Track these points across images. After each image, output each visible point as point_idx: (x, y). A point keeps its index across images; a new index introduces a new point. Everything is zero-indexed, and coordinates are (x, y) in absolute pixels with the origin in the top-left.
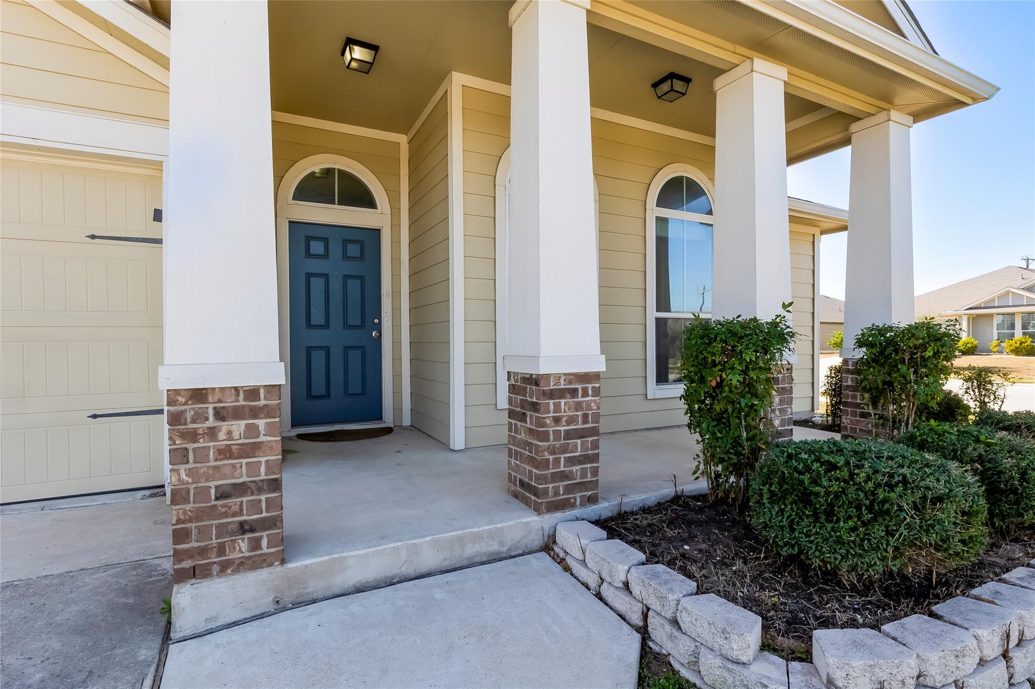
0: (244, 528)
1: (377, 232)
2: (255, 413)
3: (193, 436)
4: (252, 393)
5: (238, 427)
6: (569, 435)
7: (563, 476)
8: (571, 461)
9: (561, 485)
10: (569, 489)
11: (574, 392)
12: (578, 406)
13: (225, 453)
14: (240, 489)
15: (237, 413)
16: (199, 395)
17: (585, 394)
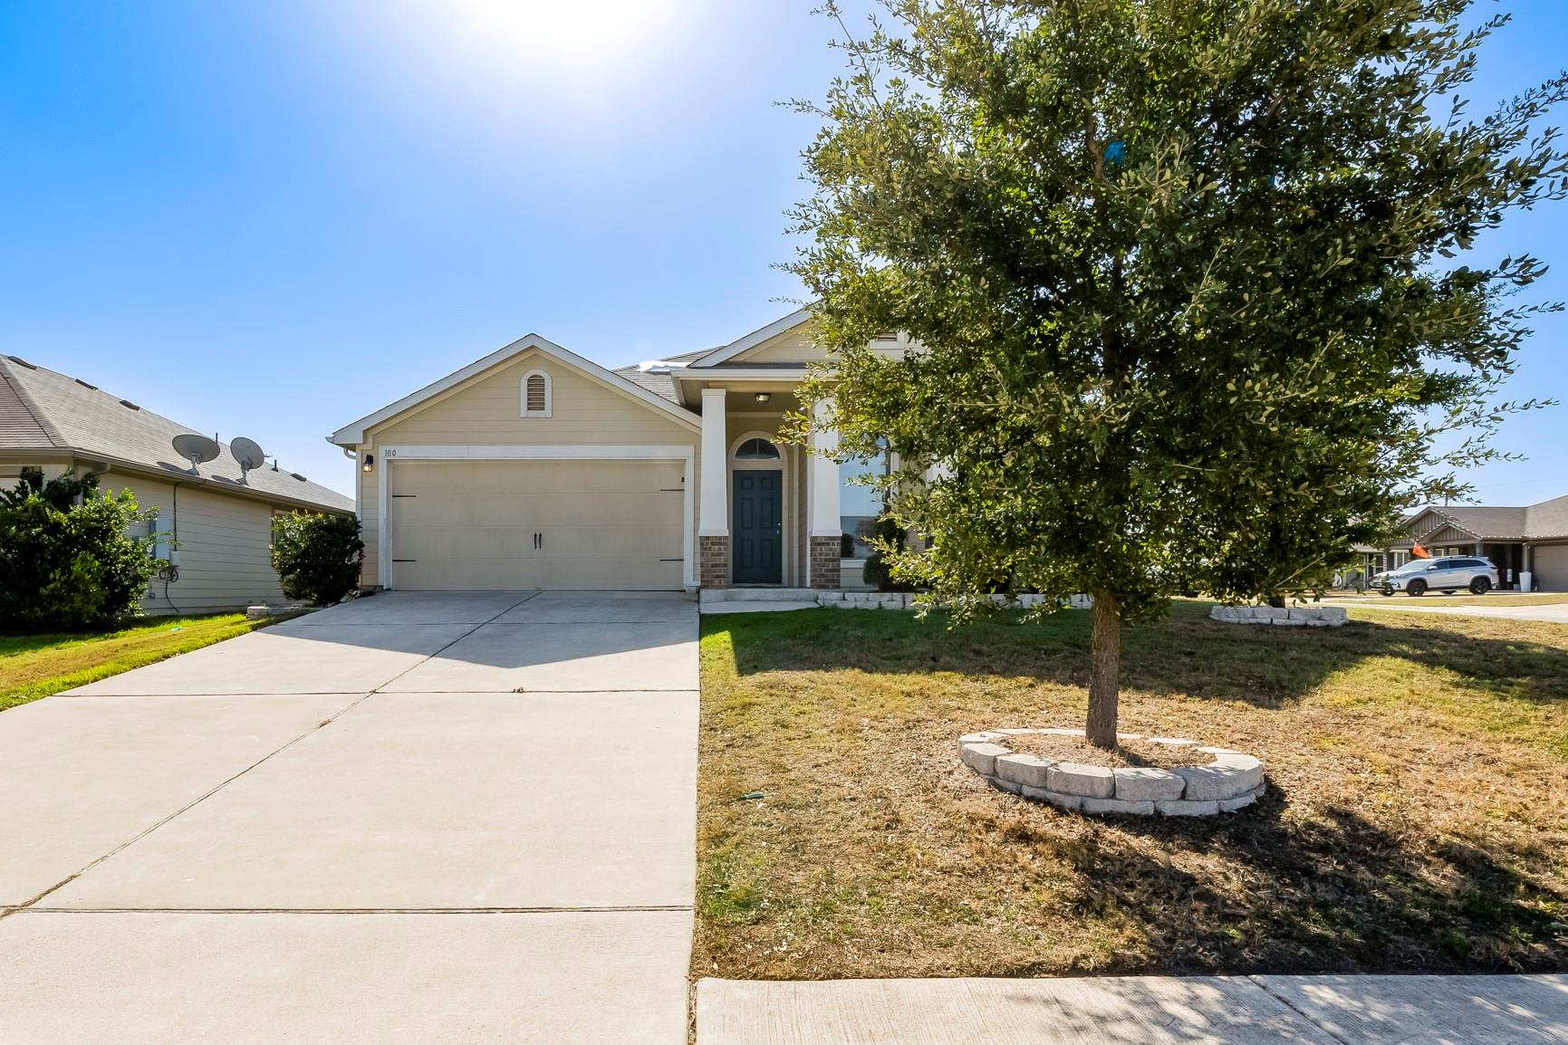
0: (718, 577)
1: (780, 472)
2: (721, 544)
3: (705, 549)
4: (720, 538)
5: (717, 547)
6: (826, 560)
7: (823, 576)
8: (827, 570)
9: (823, 579)
10: (827, 581)
11: (828, 544)
12: (830, 549)
13: (713, 555)
14: (716, 565)
15: (716, 544)
16: (707, 538)
17: (833, 544)
